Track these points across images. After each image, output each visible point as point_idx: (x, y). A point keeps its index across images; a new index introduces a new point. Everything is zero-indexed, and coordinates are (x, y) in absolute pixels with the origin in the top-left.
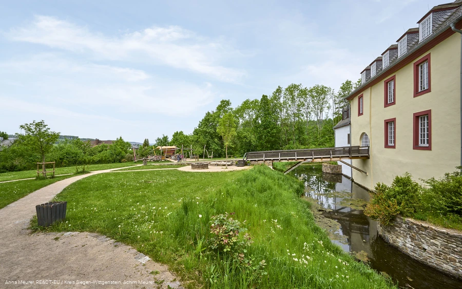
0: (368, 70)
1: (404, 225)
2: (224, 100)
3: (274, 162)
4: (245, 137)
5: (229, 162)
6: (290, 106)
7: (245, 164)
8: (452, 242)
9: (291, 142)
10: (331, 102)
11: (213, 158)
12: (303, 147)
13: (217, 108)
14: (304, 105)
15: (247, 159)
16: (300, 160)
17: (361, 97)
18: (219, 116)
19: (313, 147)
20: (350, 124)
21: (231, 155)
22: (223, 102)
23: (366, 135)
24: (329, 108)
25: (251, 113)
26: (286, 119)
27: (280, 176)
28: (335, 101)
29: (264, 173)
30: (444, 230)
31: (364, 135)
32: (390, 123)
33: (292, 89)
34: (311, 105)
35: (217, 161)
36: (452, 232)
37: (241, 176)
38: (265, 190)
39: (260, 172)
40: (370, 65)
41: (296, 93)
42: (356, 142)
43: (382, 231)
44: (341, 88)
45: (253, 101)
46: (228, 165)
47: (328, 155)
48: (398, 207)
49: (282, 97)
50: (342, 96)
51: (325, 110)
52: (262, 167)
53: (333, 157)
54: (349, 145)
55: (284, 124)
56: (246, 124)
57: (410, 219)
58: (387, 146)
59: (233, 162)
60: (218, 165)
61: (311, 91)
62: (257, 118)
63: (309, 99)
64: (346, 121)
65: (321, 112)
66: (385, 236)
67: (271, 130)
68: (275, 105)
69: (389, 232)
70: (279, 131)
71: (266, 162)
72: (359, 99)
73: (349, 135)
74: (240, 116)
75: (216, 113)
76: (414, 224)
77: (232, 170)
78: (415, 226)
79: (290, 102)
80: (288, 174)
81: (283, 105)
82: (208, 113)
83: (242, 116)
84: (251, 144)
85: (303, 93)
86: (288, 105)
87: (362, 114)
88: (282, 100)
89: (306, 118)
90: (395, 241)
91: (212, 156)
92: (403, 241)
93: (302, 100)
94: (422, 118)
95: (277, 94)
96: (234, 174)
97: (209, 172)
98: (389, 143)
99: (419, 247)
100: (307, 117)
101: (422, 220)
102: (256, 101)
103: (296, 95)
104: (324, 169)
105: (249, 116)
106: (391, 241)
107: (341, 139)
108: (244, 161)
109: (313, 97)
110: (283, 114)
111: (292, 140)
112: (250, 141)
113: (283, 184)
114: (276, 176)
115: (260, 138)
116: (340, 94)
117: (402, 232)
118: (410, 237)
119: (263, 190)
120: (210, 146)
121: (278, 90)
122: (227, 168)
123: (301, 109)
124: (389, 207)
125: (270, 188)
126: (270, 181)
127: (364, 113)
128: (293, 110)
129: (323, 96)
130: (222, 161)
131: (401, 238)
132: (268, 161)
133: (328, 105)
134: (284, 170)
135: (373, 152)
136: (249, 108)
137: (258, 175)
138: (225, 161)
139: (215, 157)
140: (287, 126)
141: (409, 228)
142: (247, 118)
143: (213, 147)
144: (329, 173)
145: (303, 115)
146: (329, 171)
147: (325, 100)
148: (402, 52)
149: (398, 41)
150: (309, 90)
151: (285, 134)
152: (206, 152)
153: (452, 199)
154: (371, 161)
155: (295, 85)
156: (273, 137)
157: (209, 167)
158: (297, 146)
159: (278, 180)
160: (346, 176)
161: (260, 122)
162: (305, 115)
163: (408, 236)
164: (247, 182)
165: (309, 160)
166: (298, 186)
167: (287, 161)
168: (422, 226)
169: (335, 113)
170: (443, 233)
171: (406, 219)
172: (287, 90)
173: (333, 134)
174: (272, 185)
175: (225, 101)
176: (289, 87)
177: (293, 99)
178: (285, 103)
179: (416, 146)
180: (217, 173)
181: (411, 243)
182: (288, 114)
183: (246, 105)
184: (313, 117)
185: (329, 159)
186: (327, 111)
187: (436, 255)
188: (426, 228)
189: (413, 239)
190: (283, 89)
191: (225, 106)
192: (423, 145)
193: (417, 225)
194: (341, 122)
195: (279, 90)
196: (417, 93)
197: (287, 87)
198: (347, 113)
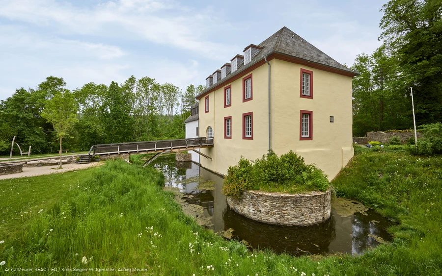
0: (211, 78)
1: (248, 196)
2: (54, 76)
3: (132, 155)
4: (88, 127)
5: (64, 158)
6: (143, 98)
7: (92, 159)
8: (274, 201)
9: (145, 133)
10: (179, 100)
11: (31, 154)
12: (157, 139)
13: (41, 86)
14: (157, 99)
15: (95, 153)
16: (159, 152)
17: (207, 98)
18: (43, 97)
19: (165, 139)
20: (198, 119)
21: (66, 149)
22: (50, 79)
23: (211, 128)
24: (178, 105)
25: (96, 100)
26: (139, 111)
27: (140, 170)
28: (183, 99)
29: (121, 169)
30: (270, 195)
31: (209, 128)
32: (228, 120)
33: (145, 82)
34: (163, 100)
35: (41, 159)
36: (274, 195)
37: (90, 177)
38: (128, 191)
39: (115, 168)
40: (213, 74)
41: (150, 87)
42: (203, 134)
43: (233, 204)
44: (188, 90)
45: (100, 86)
46: (64, 163)
47: (184, 145)
48: (245, 184)
49: (135, 88)
50: (187, 97)
51: (175, 106)
52: (116, 162)
53: (189, 147)
54: (198, 137)
55: (137, 116)
56: (89, 112)
57: (252, 191)
58: (226, 137)
59: (70, 159)
60: (43, 165)
61: (163, 87)
62: (105, 106)
63: (162, 94)
64: (195, 116)
65: (171, 107)
66: (235, 208)
67: (124, 120)
68: (127, 95)
69: (238, 204)
70: (132, 123)
71: (121, 155)
72: (206, 99)
73: (198, 129)
74: (80, 101)
75: (37, 92)
76: (255, 194)
77: (72, 169)
78: (255, 196)
79: (143, 95)
80: (146, 166)
81: (136, 95)
82: (22, 89)
83: (82, 102)
84: (96, 136)
85: (156, 88)
86: (141, 97)
87: (208, 111)
88: (135, 91)
89: (158, 112)
90: (242, 211)
91: (29, 152)
92: (247, 209)
93: (155, 94)
94: (248, 117)
95: (130, 84)
96: (75, 175)
97: (26, 178)
98: (228, 135)
99: (257, 211)
100: (160, 111)
101: (258, 190)
102: (104, 87)
103: (150, 89)
104: (177, 158)
105: (94, 102)
106: (240, 211)
107: (190, 132)
108: (90, 156)
109: (165, 93)
110: (136, 105)
111: (145, 131)
112: (95, 132)
113: (144, 177)
114: (136, 171)
115: (109, 129)
116: (186, 95)
117: (247, 202)
118: (252, 204)
119: (124, 191)
120: (25, 138)
121: (130, 79)
122: (61, 168)
123: (154, 103)
124: (239, 184)
125: (132, 186)
126: (130, 177)
127: (209, 111)
128: (146, 102)
129: (173, 94)
130: (52, 158)
131: (247, 207)
132: (124, 155)
133: (177, 102)
134: (142, 162)
135: (217, 142)
136: (94, 93)
137: (113, 173)
138: (56, 159)
139: (34, 153)
140: (141, 117)
141: (252, 198)
142: (90, 104)
143: (32, 138)
144: (182, 161)
145: (156, 109)
146: (182, 159)
147: (175, 97)
148: (234, 69)
149: (231, 61)
150: (161, 86)
151: (138, 126)
152: (15, 146)
153: (270, 172)
154: (214, 148)
155: (149, 79)
156: (124, 127)
157: (24, 169)
158: (151, 137)
159: (138, 174)
160: (195, 163)
161: (109, 110)
162: (158, 109)
163: (251, 204)
164: (101, 184)
165: (168, 150)
166: (159, 177)
167: (146, 153)
168: (259, 195)
169: (183, 110)
170: (270, 196)
171: (250, 191)
172: (140, 81)
173: (184, 127)
174: (133, 182)
175: (56, 79)
176: (143, 79)
177: (146, 92)
178: (138, 94)
179: (244, 138)
180: (43, 177)
181: (253, 209)
182: (141, 106)
183: (90, 89)
184: (165, 111)
185: (185, 149)
186: (176, 107)
187: (267, 213)
188: (261, 195)
189: (254, 205)
190: (137, 80)
191: (55, 85)
192: (248, 136)
193: (256, 194)
194: (190, 117)
195: (132, 80)
196: (244, 100)
197: (141, 79)
198: (195, 110)
